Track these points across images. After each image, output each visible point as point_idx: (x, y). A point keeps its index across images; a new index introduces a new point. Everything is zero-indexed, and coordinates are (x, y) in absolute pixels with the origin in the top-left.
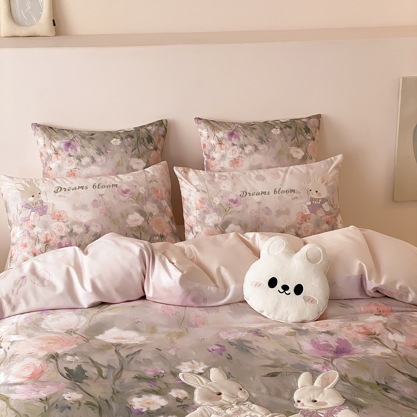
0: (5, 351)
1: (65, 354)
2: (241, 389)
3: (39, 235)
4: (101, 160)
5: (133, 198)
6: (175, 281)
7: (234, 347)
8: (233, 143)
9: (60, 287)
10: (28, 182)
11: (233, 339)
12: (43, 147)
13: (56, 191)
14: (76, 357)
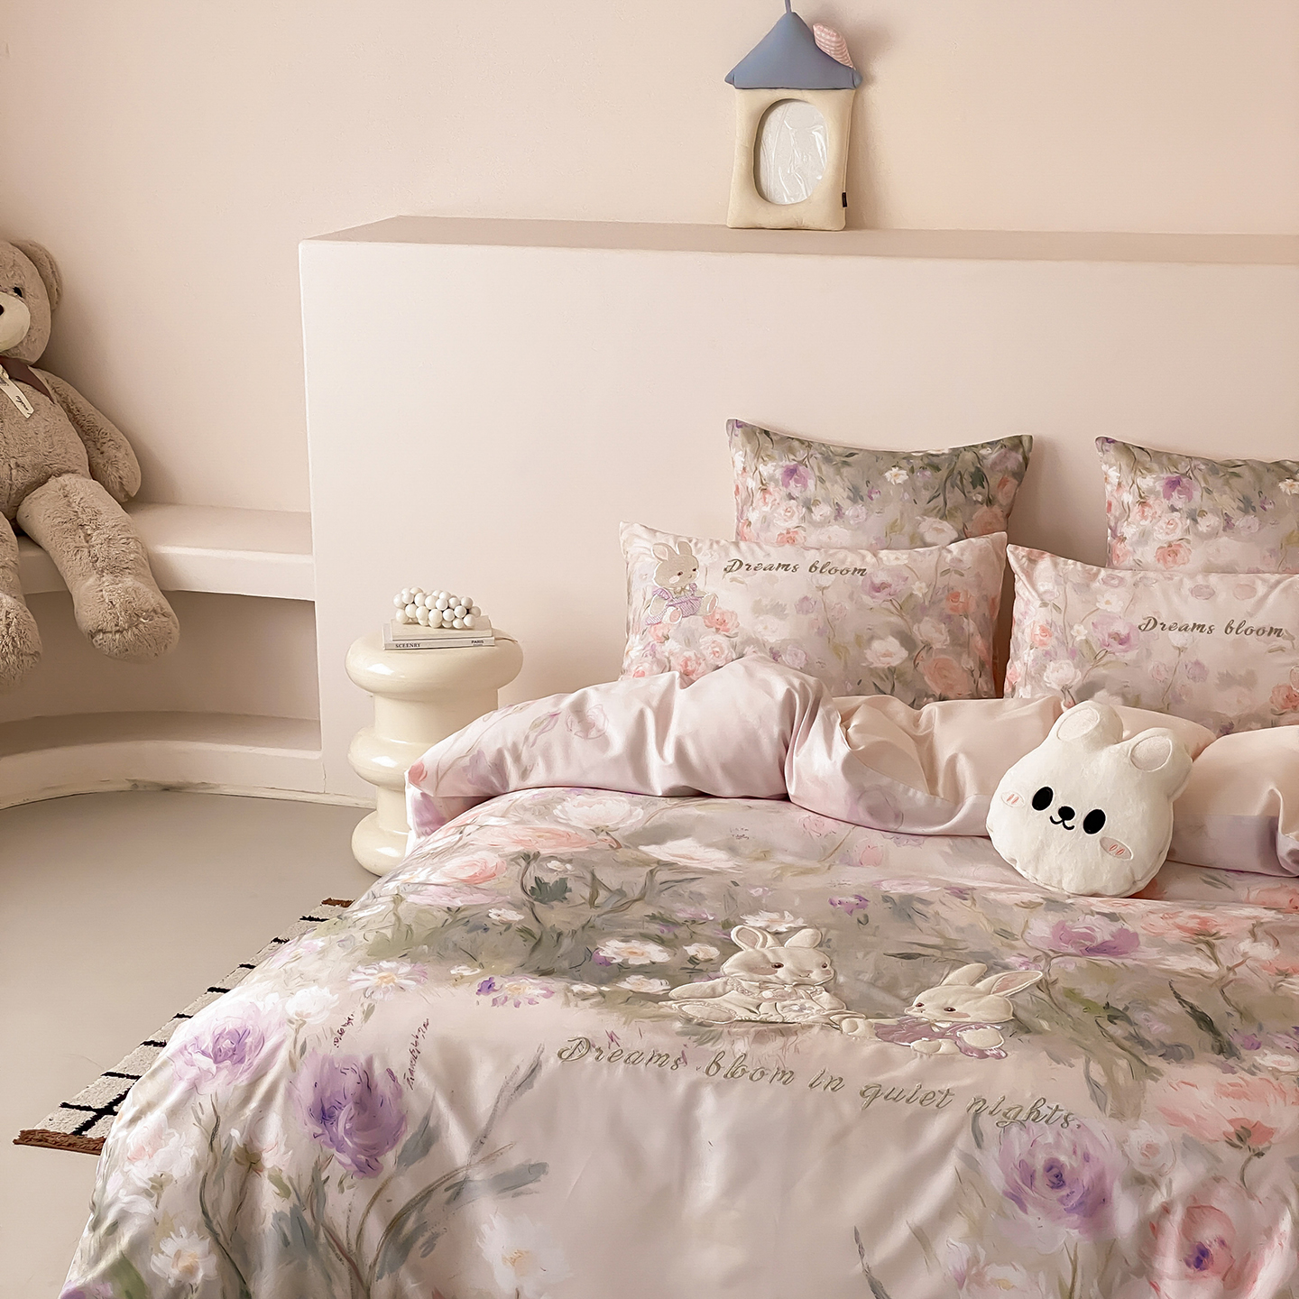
1: (552, 857)
2: (824, 967)
3: (671, 658)
4: (856, 514)
5: (893, 604)
6: (836, 763)
7: (889, 905)
8: (1172, 506)
9: (618, 743)
10: (681, 545)
11: (899, 893)
12: (741, 472)
13: (728, 570)
14: (569, 866)
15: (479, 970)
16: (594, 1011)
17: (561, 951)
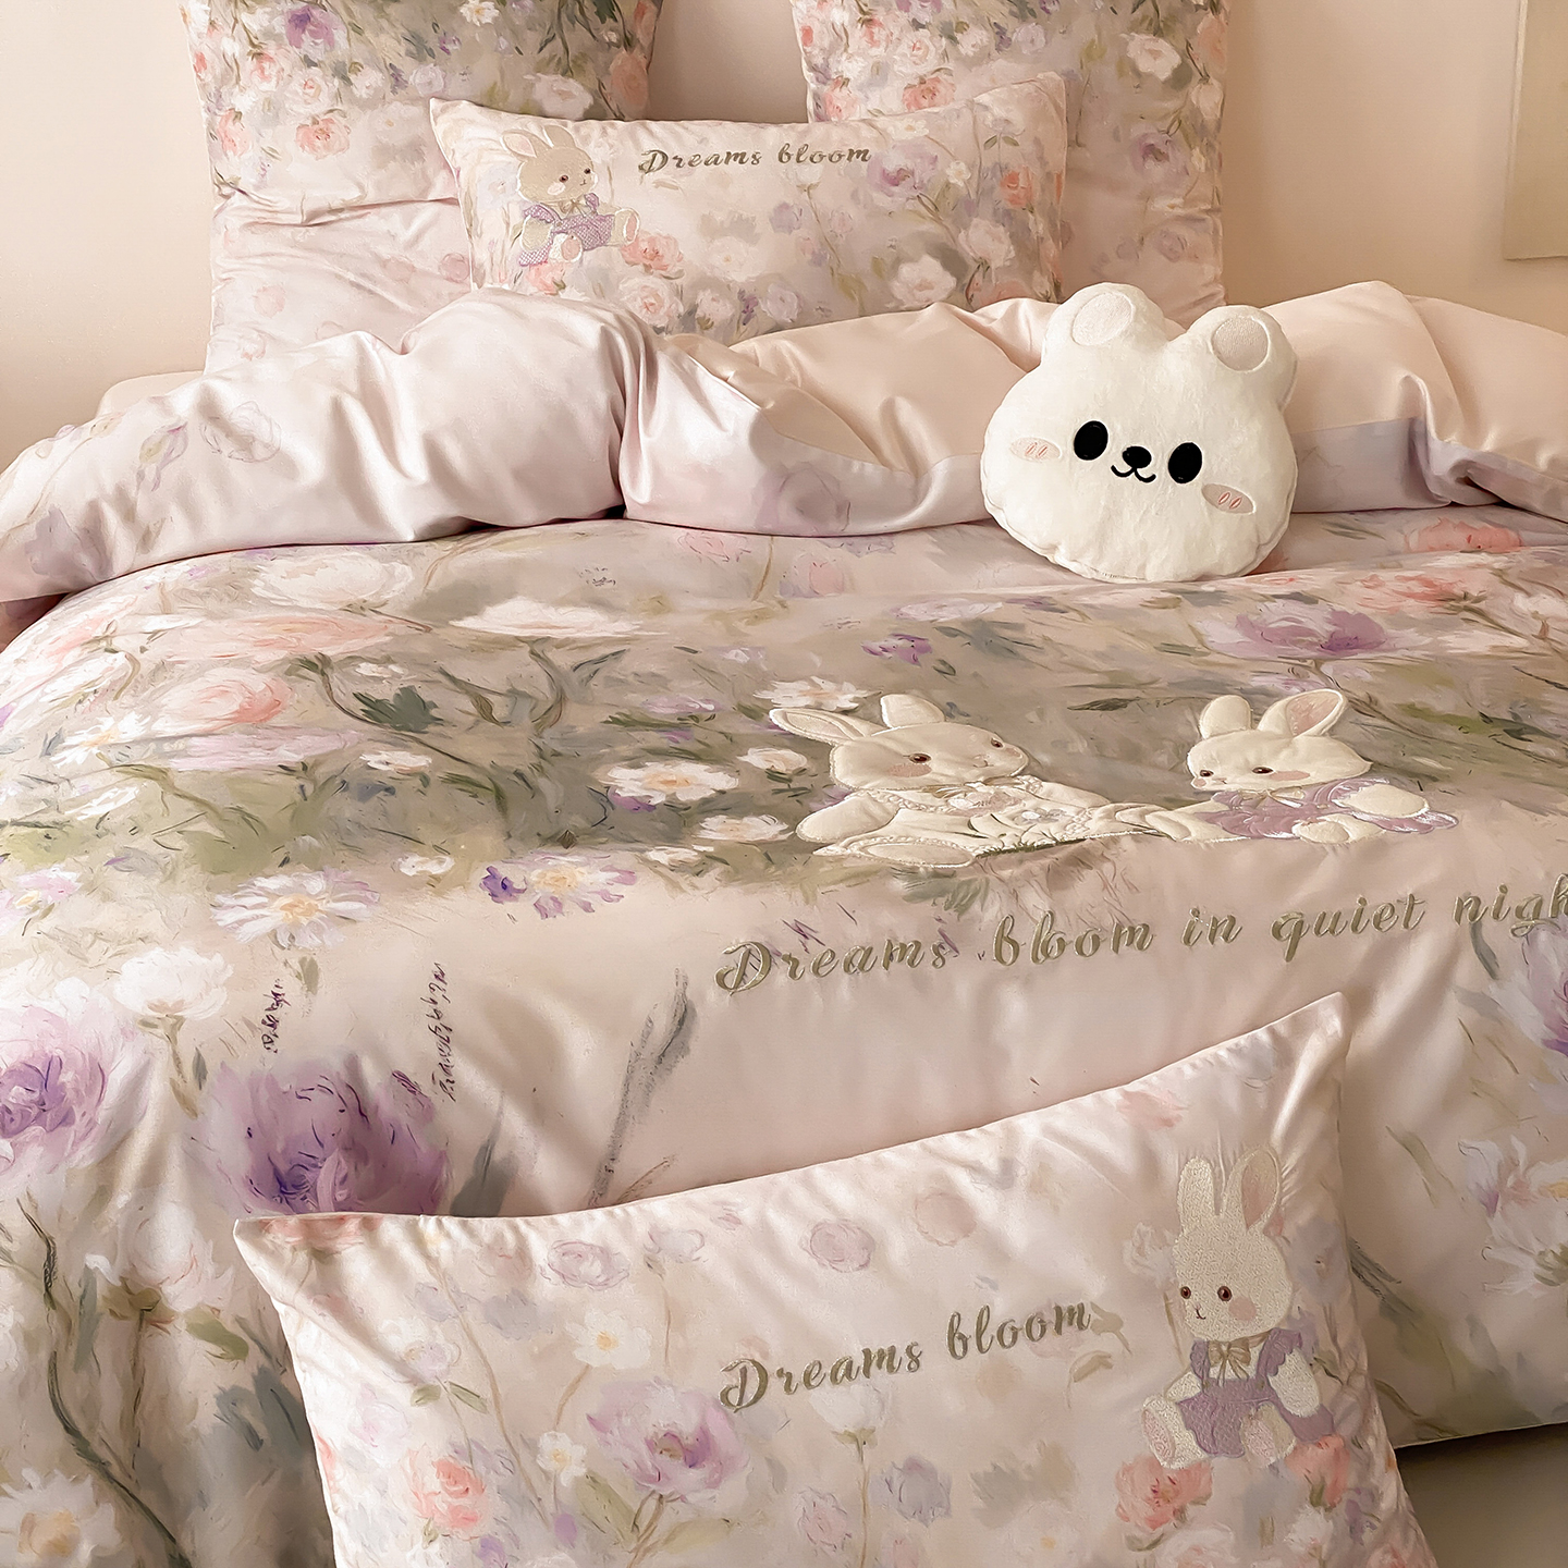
0: (130, 658)
1: (353, 659)
2: (998, 745)
4: (427, 79)
6: (736, 435)
7: (961, 640)
8: (914, 20)
9: (313, 463)
11: (956, 620)
12: (206, 31)
14: (392, 667)
15: (449, 862)
16: (734, 891)
17: (552, 804)
